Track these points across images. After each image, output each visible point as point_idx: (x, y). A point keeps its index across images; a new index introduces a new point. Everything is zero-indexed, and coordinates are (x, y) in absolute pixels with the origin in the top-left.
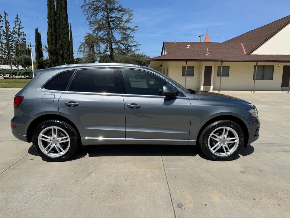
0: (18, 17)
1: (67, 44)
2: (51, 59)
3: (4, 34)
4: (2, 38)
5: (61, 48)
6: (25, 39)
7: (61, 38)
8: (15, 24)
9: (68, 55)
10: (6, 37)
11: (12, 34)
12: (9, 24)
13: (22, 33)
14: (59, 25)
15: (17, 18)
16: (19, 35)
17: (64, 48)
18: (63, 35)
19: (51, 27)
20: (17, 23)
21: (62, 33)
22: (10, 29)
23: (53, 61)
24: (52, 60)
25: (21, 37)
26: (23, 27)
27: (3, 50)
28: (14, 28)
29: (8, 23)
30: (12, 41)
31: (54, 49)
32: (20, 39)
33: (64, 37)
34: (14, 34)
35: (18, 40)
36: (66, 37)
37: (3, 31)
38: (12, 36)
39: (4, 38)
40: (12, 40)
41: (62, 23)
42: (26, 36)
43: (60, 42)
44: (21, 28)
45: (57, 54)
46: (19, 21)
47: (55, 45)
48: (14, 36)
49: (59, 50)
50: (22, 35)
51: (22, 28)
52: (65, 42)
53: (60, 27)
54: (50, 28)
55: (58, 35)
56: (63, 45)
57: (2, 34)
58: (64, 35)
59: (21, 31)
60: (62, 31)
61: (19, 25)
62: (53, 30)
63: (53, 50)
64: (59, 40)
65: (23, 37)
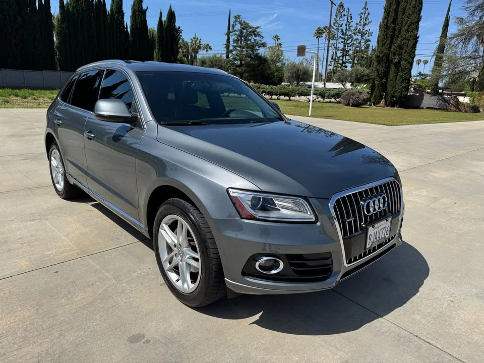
0: (366, 6)
1: (411, 44)
2: (377, 70)
3: (342, 36)
4: (339, 42)
5: (398, 50)
6: (370, 41)
7: (403, 32)
8: (361, 17)
9: (409, 62)
10: (343, 41)
11: (353, 35)
12: (351, 19)
13: (367, 31)
14: (404, 10)
15: (365, 8)
16: (362, 35)
17: (404, 51)
18: (406, 28)
19: (388, 15)
20: (363, 16)
21: (407, 23)
22: (352, 26)
23: (378, 75)
24: (378, 73)
25: (364, 37)
26: (371, 22)
27: (336, 59)
28: (357, 24)
29: (351, 17)
30: (350, 46)
31: (385, 53)
32: (362, 41)
33: (408, 31)
34: (355, 34)
35: (360, 43)
36: (413, 30)
37: (342, 31)
38: (352, 37)
39: (341, 42)
40: (351, 44)
41: (410, 4)
42: (371, 35)
43: (399, 40)
44: (367, 23)
45: (389, 62)
46: (367, 12)
47: (389, 46)
48: (355, 37)
49: (395, 54)
50: (367, 35)
51: (369, 22)
52: (408, 40)
53: (404, 13)
54: (385, 18)
55: (398, 27)
56: (403, 45)
57: (340, 35)
58: (409, 26)
59: (366, 28)
60: (406, 19)
61: (366, 18)
62: (390, 20)
63: (384, 56)
64: (398, 37)
65: (368, 38)
